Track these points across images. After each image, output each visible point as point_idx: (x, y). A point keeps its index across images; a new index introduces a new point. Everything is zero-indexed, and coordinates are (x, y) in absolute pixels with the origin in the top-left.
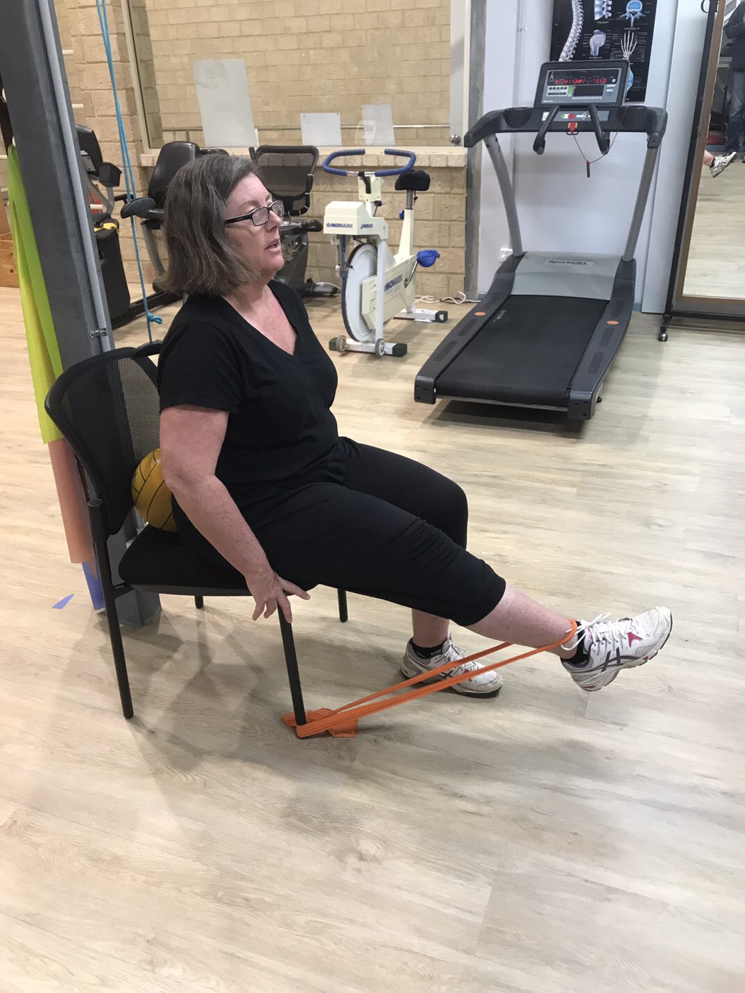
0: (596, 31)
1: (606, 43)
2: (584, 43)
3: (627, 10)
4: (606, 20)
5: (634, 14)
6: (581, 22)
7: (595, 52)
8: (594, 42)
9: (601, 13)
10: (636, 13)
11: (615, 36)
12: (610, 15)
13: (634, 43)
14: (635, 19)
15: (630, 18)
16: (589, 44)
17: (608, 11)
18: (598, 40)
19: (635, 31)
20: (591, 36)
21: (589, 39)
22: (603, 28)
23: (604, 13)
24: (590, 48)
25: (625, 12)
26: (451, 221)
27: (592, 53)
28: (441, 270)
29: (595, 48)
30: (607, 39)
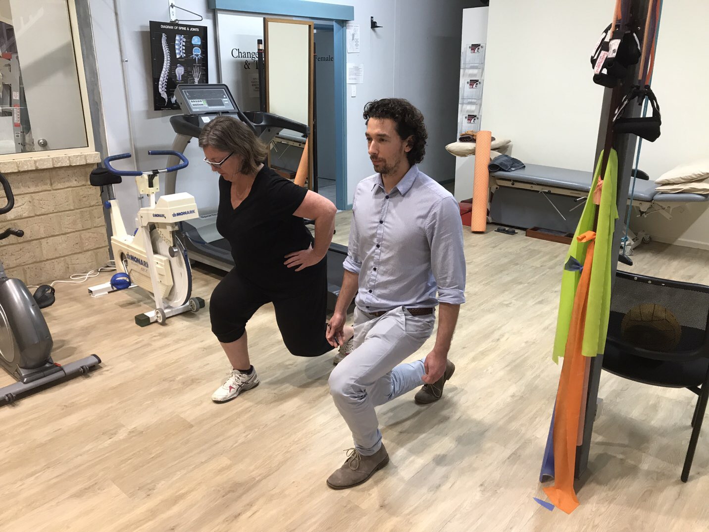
0: (178, 65)
1: (184, 73)
2: (173, 72)
3: (193, 53)
4: (183, 58)
5: (197, 55)
6: (169, 59)
7: (179, 78)
8: (178, 72)
9: (180, 54)
10: (198, 55)
11: (189, 69)
12: (185, 55)
13: (199, 73)
14: (198, 59)
15: (195, 58)
16: (175, 73)
17: (183, 53)
18: (180, 71)
19: (199, 66)
20: (176, 68)
21: (175, 70)
22: (182, 64)
23: (181, 54)
24: (176, 75)
25: (193, 54)
26: (91, 206)
27: (178, 78)
28: (87, 248)
29: (179, 76)
30: (185, 70)
